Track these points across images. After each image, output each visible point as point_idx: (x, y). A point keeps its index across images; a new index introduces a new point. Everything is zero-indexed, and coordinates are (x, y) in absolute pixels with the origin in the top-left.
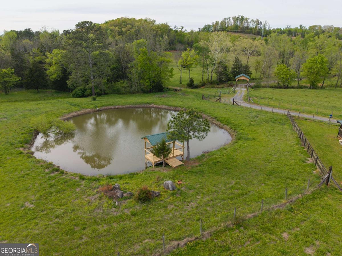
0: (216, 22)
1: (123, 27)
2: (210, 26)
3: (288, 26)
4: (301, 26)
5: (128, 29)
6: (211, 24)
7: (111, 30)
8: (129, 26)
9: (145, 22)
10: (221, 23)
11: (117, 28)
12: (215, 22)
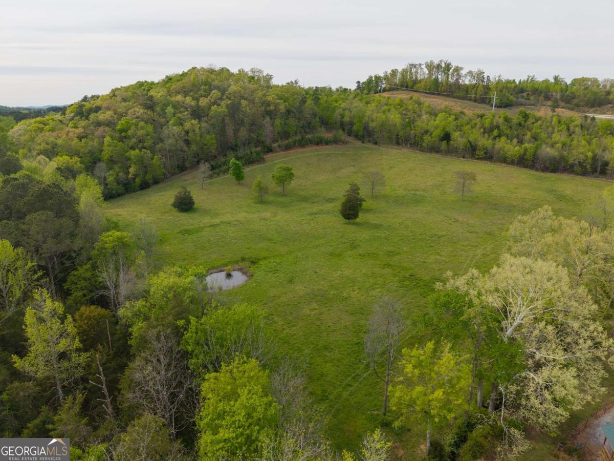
0: (393, 71)
1: (202, 96)
2: (380, 77)
3: (529, 77)
4: (556, 78)
5: (212, 100)
6: (382, 75)
7: (174, 107)
8: (215, 93)
9: (250, 82)
10: (402, 73)
11: (188, 99)
12: (389, 72)
